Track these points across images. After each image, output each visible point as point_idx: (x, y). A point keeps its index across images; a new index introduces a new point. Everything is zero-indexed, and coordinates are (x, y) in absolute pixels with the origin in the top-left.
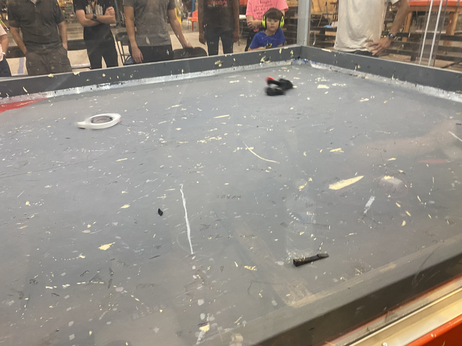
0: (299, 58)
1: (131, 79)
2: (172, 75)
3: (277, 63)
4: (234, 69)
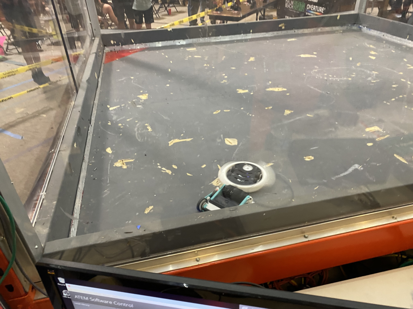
0: (354, 24)
1: (210, 36)
2: (242, 34)
3: (334, 28)
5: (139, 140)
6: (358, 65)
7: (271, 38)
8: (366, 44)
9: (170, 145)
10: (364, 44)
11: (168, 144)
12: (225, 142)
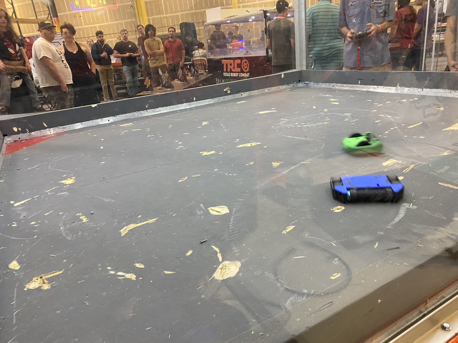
0: (300, 81)
1: (147, 109)
2: (185, 103)
3: (280, 87)
4: (242, 95)
5: (69, 238)
6: (326, 110)
7: (218, 103)
8: (321, 95)
9: (123, 235)
10: (319, 95)
11: (120, 233)
12: (210, 214)
